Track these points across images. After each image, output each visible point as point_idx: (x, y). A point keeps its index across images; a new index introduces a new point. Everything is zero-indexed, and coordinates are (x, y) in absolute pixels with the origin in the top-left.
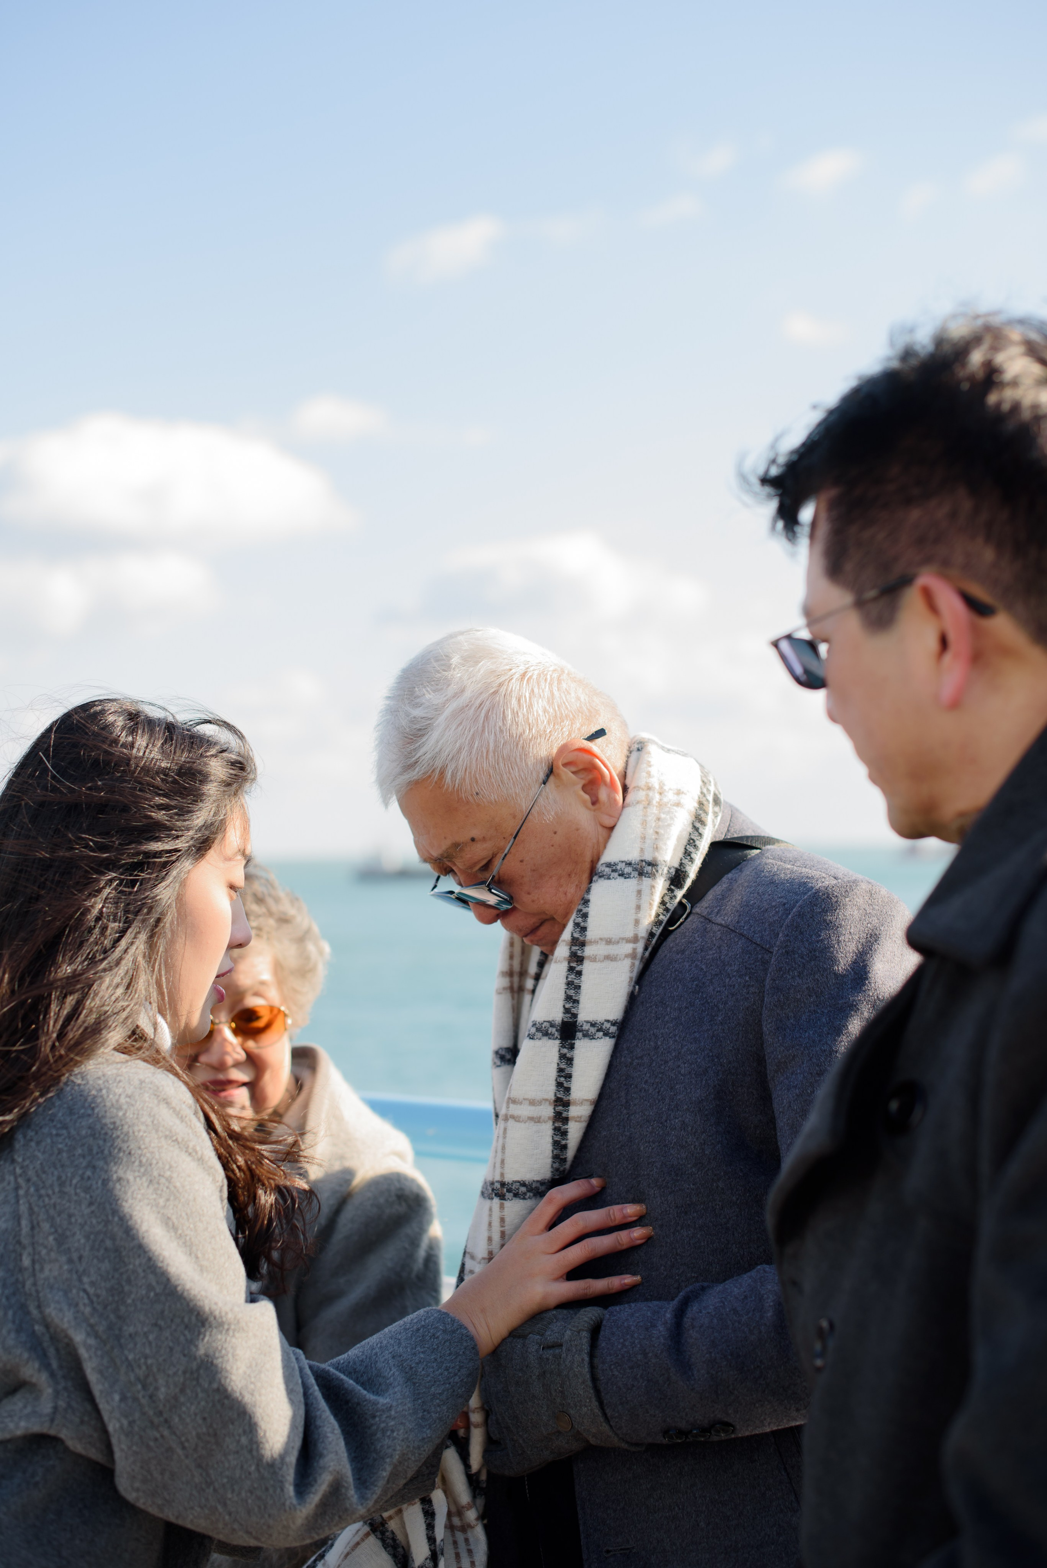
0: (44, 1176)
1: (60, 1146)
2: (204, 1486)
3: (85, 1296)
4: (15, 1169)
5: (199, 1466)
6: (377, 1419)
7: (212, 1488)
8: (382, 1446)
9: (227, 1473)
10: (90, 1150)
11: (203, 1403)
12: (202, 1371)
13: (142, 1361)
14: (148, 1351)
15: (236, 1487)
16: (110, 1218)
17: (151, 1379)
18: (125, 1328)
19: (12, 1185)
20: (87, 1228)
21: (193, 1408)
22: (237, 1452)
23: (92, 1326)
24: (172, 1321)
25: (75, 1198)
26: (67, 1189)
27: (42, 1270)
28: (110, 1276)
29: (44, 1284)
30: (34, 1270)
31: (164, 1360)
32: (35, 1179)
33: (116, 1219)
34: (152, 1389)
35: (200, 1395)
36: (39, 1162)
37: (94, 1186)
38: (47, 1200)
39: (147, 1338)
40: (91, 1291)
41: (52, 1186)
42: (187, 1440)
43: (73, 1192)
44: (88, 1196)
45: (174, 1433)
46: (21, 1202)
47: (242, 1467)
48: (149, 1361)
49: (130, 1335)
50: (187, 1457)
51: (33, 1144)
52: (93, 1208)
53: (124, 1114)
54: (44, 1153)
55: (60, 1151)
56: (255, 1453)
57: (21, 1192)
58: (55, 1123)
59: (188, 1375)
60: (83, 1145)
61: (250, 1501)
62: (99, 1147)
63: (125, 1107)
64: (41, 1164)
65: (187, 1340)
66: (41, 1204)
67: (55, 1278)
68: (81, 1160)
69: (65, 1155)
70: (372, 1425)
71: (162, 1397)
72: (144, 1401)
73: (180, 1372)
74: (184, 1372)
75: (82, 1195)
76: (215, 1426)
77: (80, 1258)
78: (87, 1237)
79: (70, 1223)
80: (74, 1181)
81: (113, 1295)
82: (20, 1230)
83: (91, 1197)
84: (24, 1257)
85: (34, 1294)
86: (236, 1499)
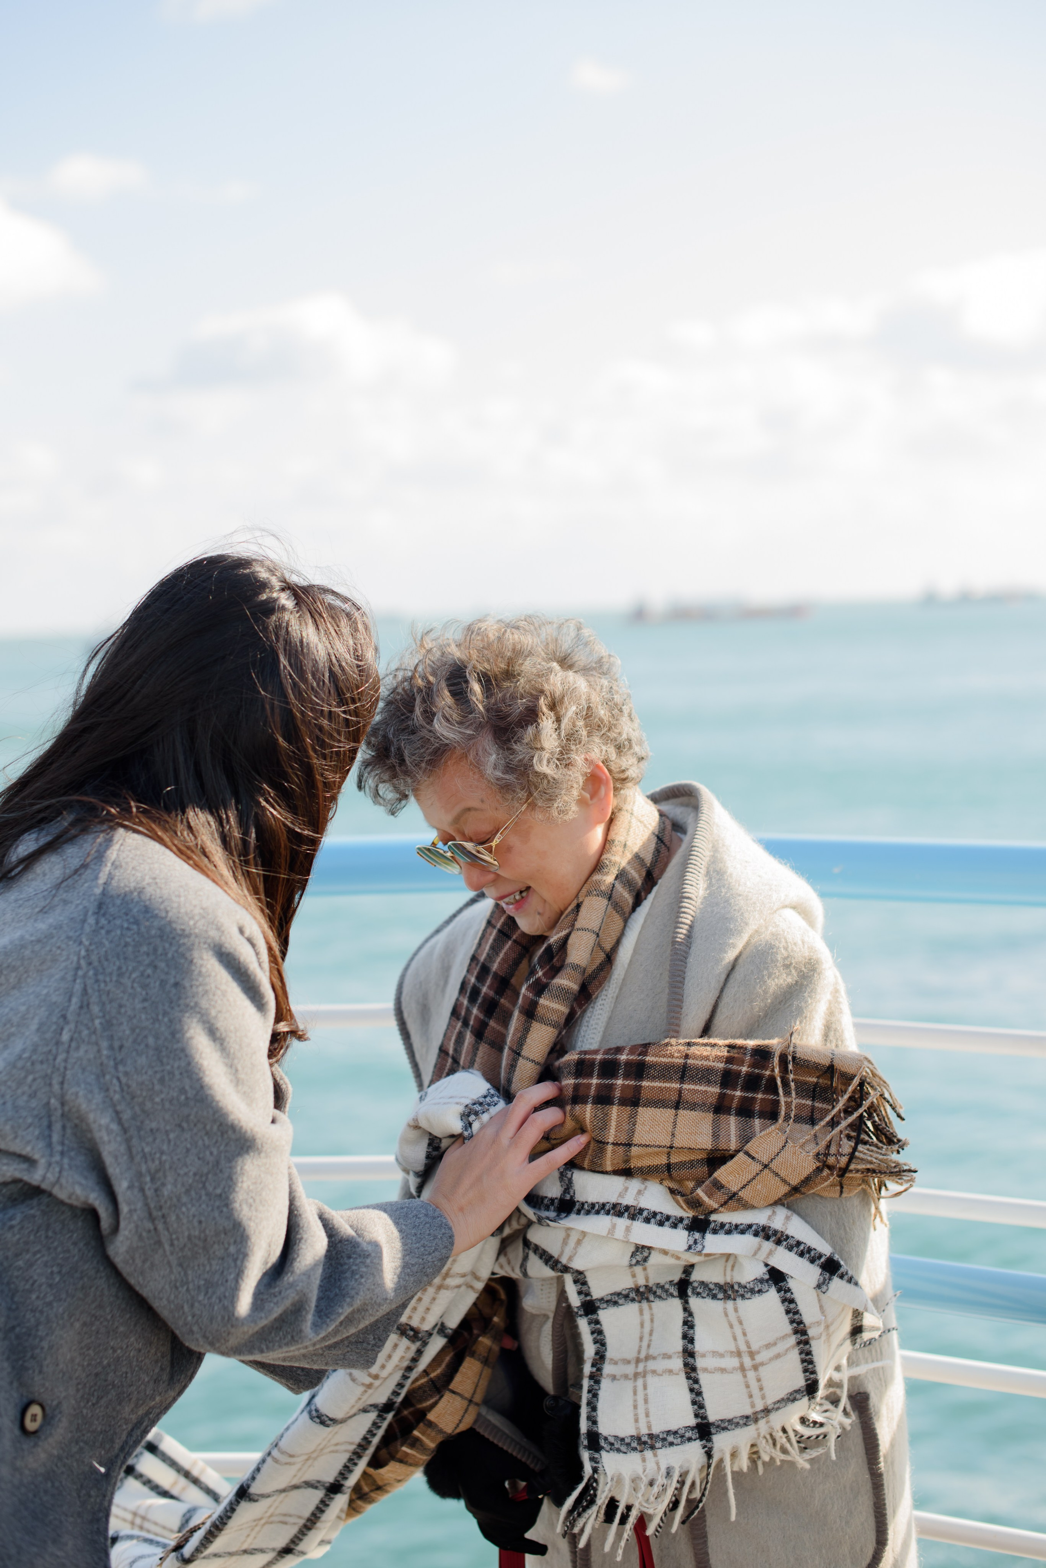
0: (106, 963)
1: (128, 940)
2: (178, 1284)
3: (117, 1084)
4: (80, 951)
5: (180, 1265)
6: (352, 1260)
7: (185, 1288)
8: (347, 1286)
9: (206, 1276)
10: (155, 950)
11: (204, 1206)
12: (210, 1176)
13: (158, 1155)
14: (165, 1147)
15: (210, 1291)
16: (160, 1017)
17: (160, 1174)
18: (147, 1122)
19: (74, 964)
20: (135, 1021)
21: (194, 1209)
22: (223, 1259)
23: (117, 1113)
24: (195, 1125)
25: (130, 991)
26: (125, 980)
27: (78, 1048)
28: (144, 1071)
29: (75, 1063)
30: (70, 1046)
31: (179, 1159)
32: (96, 964)
33: (166, 1020)
34: (159, 1183)
35: (204, 1198)
36: (104, 949)
37: (152, 985)
38: (102, 985)
39: (168, 1135)
40: (124, 1080)
41: (111, 974)
42: (178, 1239)
43: (129, 984)
44: (144, 993)
45: (168, 1229)
46: (78, 981)
47: (223, 1272)
48: (164, 1158)
49: (151, 1130)
50: (172, 1253)
51: (103, 932)
52: (146, 1004)
53: (195, 924)
54: (111, 942)
55: (126, 945)
56: (239, 1263)
57: (80, 973)
58: (128, 917)
59: (197, 1178)
60: (150, 944)
61: (216, 1308)
62: (164, 949)
63: (197, 918)
64: (106, 952)
65: (204, 1145)
66: (96, 987)
67: (89, 1060)
68: (145, 957)
69: (130, 949)
70: (345, 1264)
71: (166, 1193)
72: (149, 1193)
73: (191, 1173)
74: (195, 1174)
75: (139, 989)
76: (207, 1232)
77: (121, 1047)
78: (133, 1030)
79: (119, 1013)
80: (134, 976)
81: (142, 1090)
82: (69, 1006)
83: (147, 994)
84: (64, 1032)
85: (62, 1069)
86: (206, 1302)
